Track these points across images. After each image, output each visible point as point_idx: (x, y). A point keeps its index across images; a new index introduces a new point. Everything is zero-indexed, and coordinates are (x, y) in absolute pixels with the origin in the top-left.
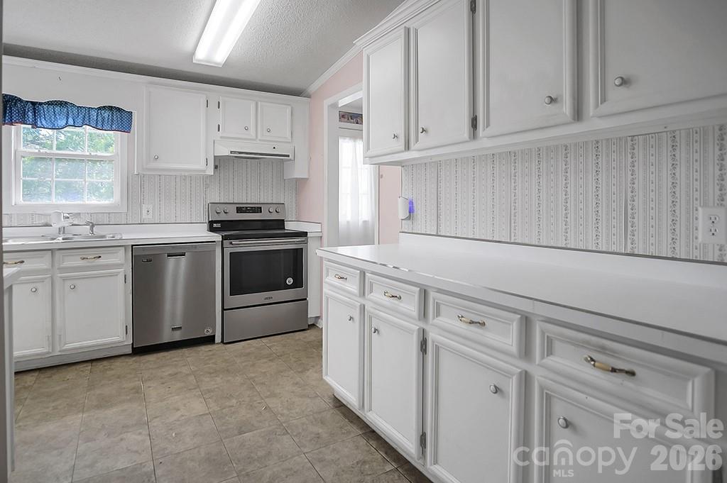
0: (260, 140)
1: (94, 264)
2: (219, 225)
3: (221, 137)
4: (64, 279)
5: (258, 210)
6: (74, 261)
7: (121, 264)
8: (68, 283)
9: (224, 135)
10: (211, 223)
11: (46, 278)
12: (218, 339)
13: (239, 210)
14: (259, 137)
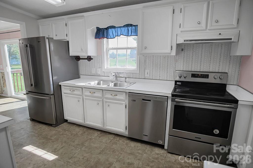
0: (209, 30)
1: (115, 98)
2: (180, 83)
3: (181, 32)
4: (106, 102)
5: (207, 76)
6: (108, 95)
7: (124, 100)
8: (107, 104)
9: (183, 30)
10: (176, 82)
11: (100, 100)
12: (166, 147)
13: (194, 76)
14: (208, 28)
